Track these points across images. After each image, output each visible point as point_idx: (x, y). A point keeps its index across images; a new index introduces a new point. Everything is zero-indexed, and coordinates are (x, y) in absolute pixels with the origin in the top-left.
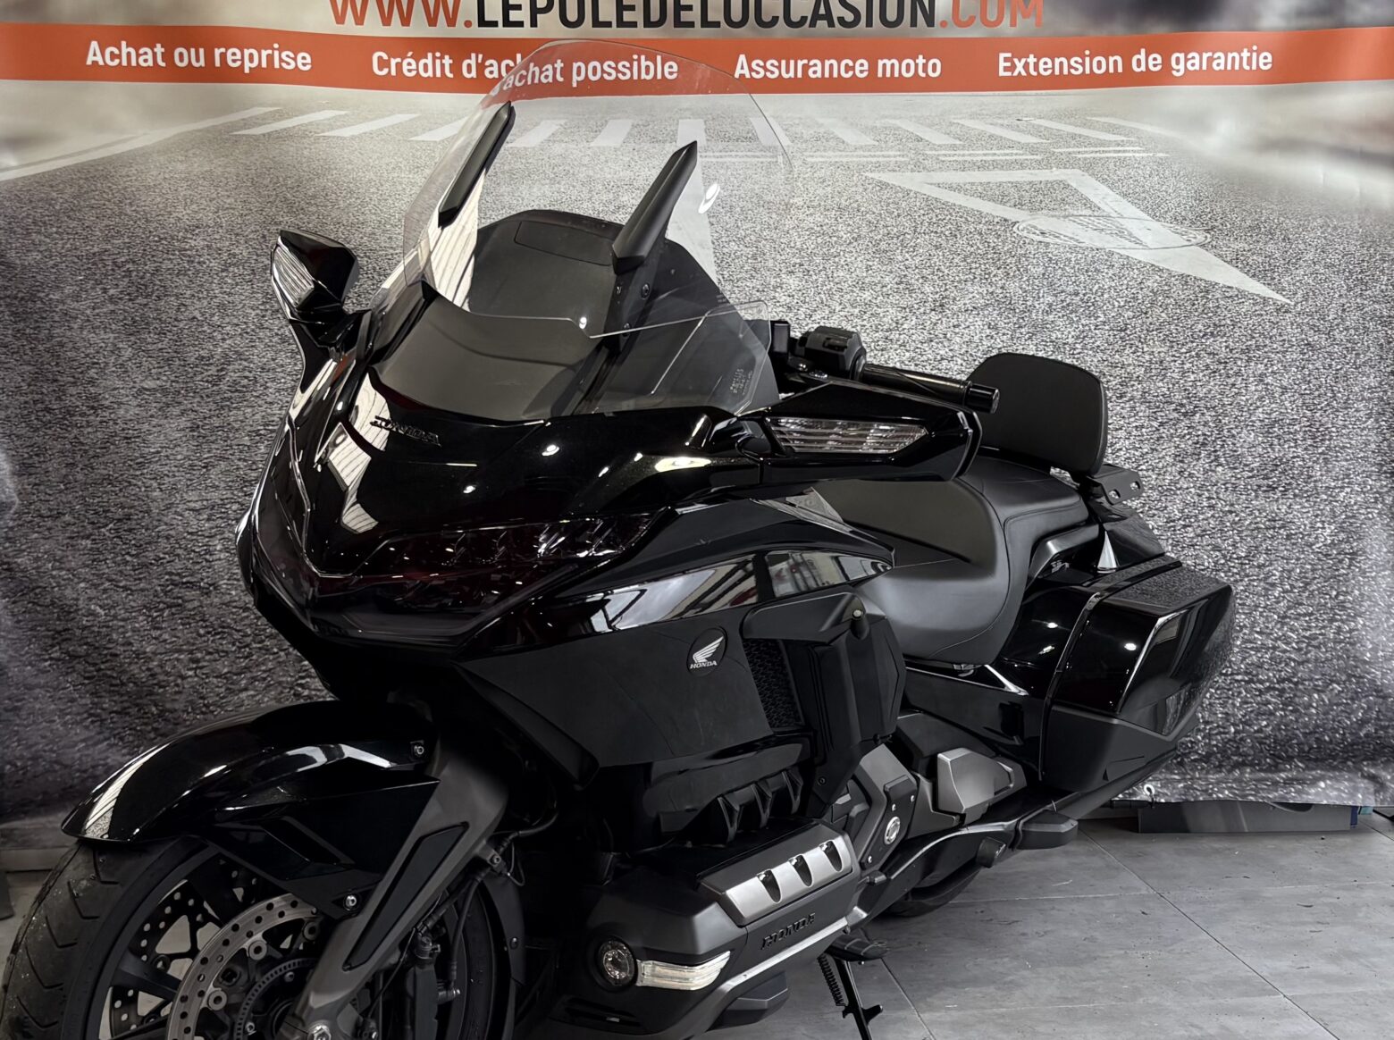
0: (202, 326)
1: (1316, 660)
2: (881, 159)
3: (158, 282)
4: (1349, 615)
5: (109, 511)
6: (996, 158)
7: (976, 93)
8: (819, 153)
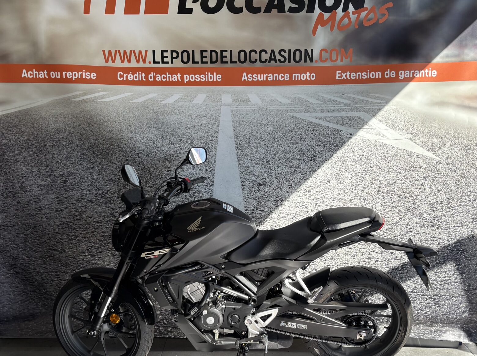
0: (60, 164)
1: (447, 289)
2: (294, 108)
3: (46, 150)
5: (29, 225)
6: (334, 108)
7: (328, 85)
8: (272, 106)
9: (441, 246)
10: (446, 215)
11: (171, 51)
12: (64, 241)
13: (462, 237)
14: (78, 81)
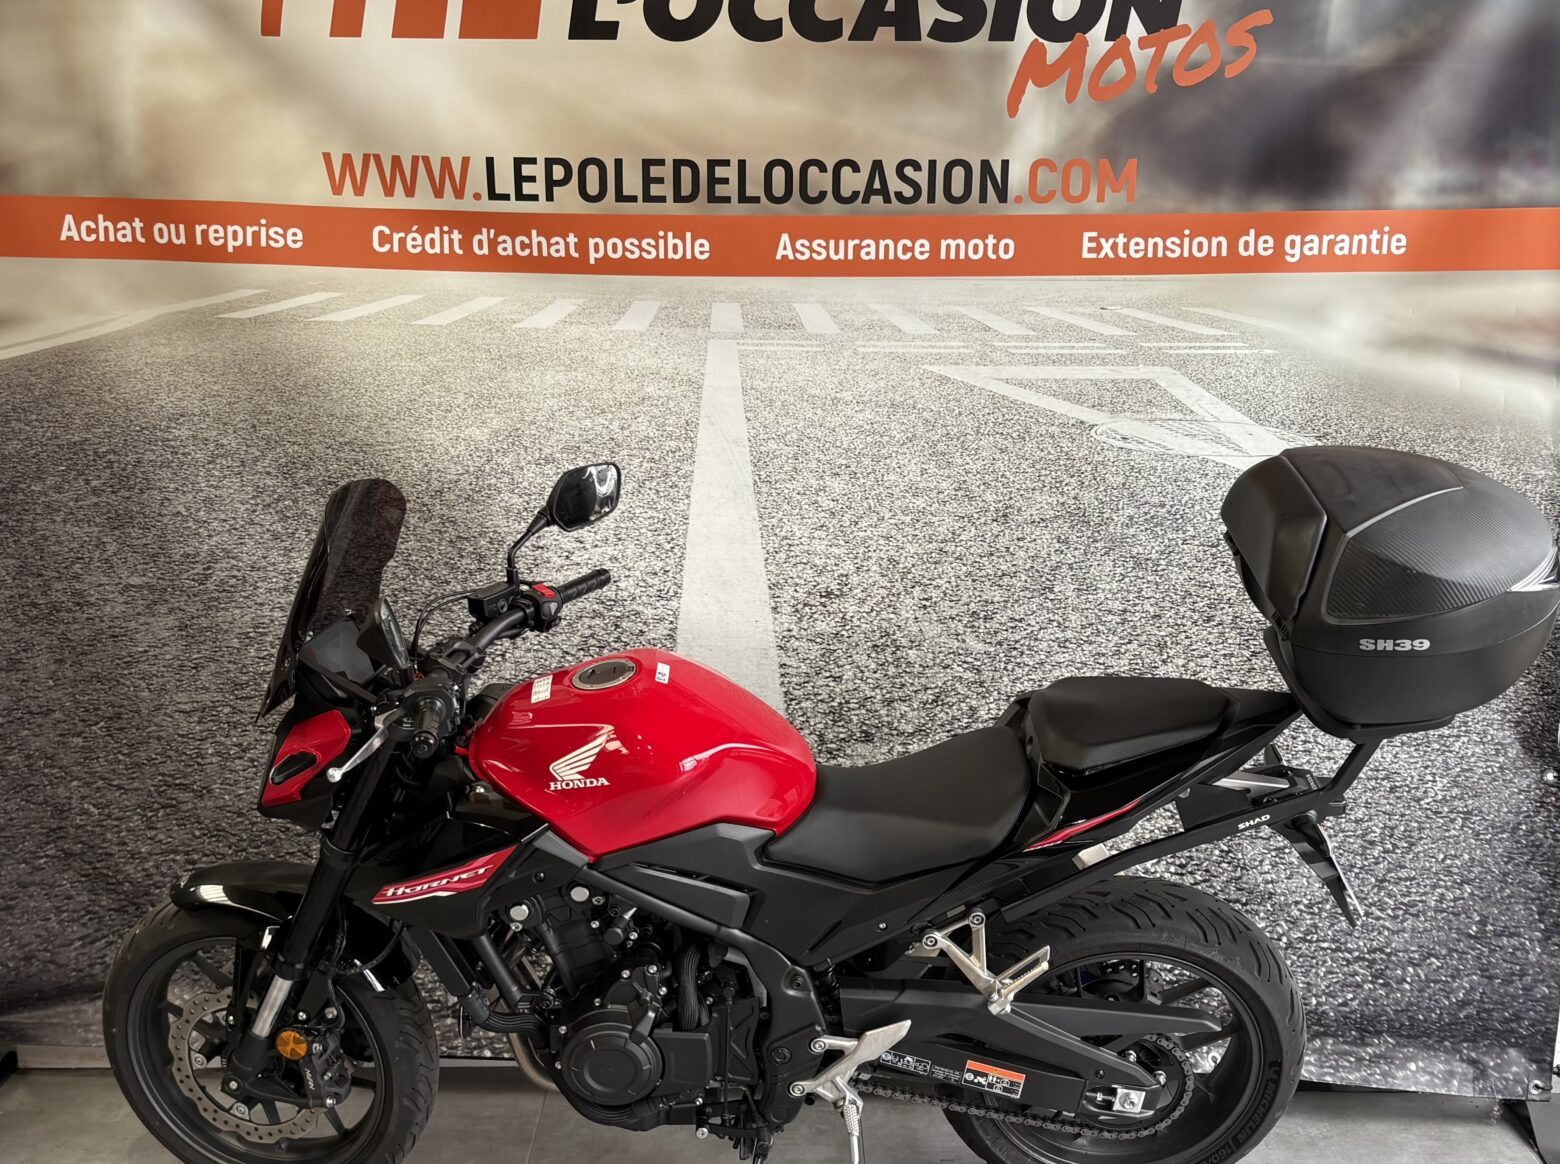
0: (187, 521)
1: (1413, 929)
2: (942, 351)
3: (140, 475)
4: (1455, 882)
5: (99, 709)
6: (1074, 351)
7: (1052, 277)
8: (872, 342)
9: (1398, 798)
11: (546, 159)
12: (207, 761)
13: (1467, 770)
14: (245, 255)
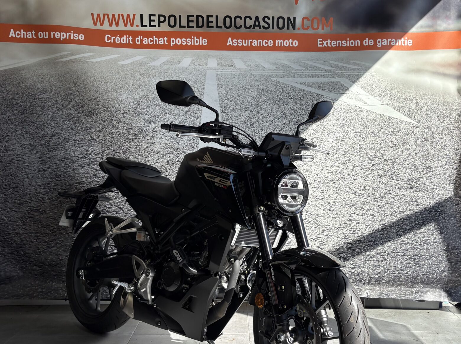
0: (45, 124)
1: (427, 249)
2: (277, 74)
3: (31, 109)
5: (10, 185)
6: (316, 74)
7: (310, 52)
8: (256, 71)
9: (419, 208)
10: (424, 177)
11: (158, 15)
12: (45, 201)
13: (440, 199)
14: (66, 41)
